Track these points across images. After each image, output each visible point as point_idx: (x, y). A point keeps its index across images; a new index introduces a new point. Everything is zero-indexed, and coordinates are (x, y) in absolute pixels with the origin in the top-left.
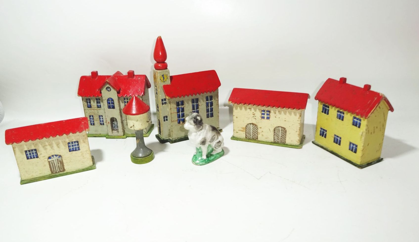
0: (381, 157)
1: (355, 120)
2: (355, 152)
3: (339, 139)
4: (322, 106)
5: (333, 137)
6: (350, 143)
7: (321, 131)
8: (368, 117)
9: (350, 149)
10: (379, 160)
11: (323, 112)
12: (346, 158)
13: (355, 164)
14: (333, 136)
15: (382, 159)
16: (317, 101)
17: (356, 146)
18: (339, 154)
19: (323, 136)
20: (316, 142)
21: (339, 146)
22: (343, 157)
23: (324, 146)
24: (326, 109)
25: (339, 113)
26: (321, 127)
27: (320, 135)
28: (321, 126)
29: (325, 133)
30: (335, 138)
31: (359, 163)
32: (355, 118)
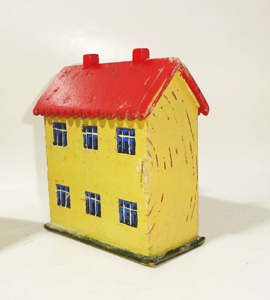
0: (201, 235)
1: (122, 136)
2: (135, 225)
3: (95, 199)
4: (51, 128)
5: (84, 200)
6: (121, 203)
7: (58, 193)
8: (147, 112)
9: (122, 221)
10: (197, 243)
11: (55, 144)
12: (116, 246)
13: (139, 257)
14: (84, 196)
15: (203, 238)
16: (41, 118)
17: (135, 207)
18: (102, 241)
19: (64, 205)
20: (54, 226)
21: (98, 218)
22: (110, 246)
23: (70, 230)
24: (62, 132)
25: (86, 133)
26: (57, 183)
27: (59, 204)
28: (56, 181)
29: (67, 194)
30: (87, 202)
31: (146, 253)
32: (120, 131)
